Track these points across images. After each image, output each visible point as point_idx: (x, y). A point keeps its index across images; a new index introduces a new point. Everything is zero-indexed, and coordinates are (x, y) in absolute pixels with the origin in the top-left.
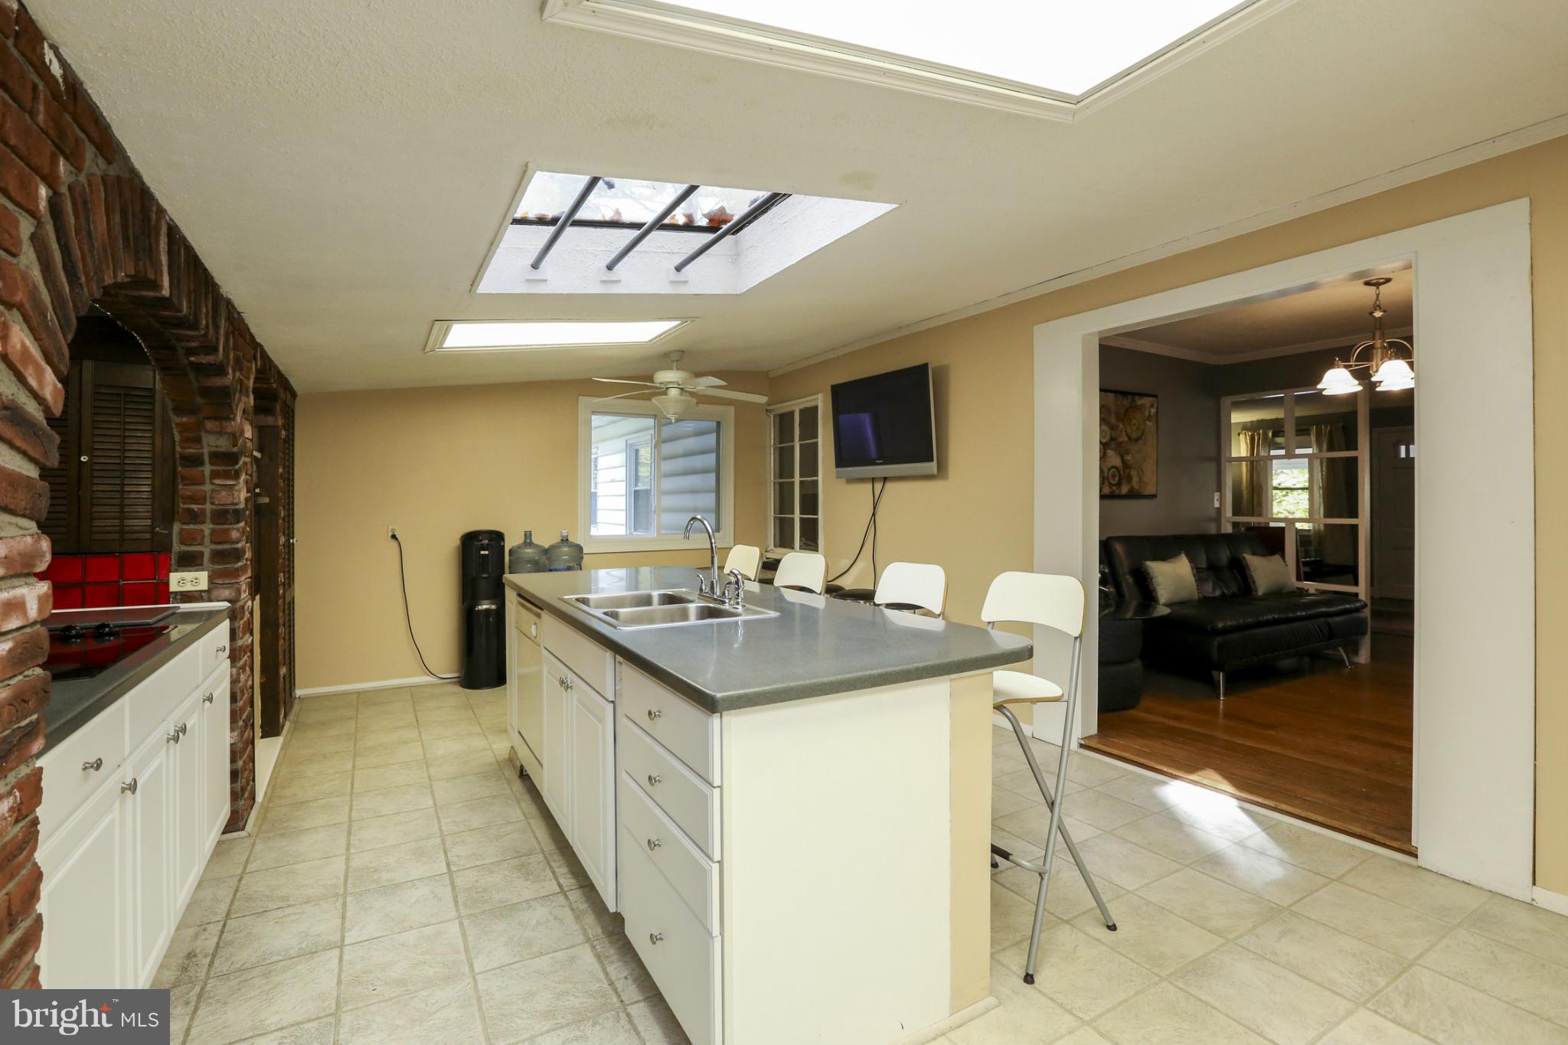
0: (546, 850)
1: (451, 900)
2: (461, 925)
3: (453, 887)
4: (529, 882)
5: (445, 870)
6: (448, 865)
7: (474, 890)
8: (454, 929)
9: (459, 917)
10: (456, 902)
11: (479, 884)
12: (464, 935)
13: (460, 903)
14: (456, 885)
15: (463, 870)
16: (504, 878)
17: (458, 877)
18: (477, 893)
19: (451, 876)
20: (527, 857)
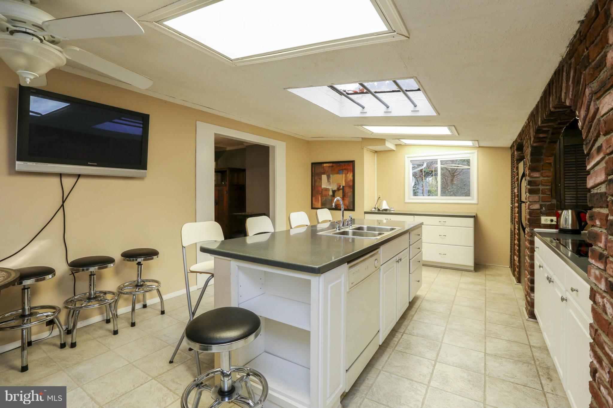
0: (392, 350)
1: (441, 350)
2: (442, 340)
3: (438, 354)
4: (411, 341)
5: (437, 363)
6: (435, 366)
7: (431, 349)
8: (446, 340)
9: (442, 343)
10: (440, 348)
11: (428, 350)
12: (443, 337)
13: (439, 347)
14: (436, 354)
15: (430, 360)
16: (417, 347)
17: (434, 358)
18: (431, 347)
19: (437, 359)
20: (402, 351)
